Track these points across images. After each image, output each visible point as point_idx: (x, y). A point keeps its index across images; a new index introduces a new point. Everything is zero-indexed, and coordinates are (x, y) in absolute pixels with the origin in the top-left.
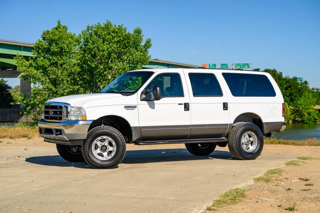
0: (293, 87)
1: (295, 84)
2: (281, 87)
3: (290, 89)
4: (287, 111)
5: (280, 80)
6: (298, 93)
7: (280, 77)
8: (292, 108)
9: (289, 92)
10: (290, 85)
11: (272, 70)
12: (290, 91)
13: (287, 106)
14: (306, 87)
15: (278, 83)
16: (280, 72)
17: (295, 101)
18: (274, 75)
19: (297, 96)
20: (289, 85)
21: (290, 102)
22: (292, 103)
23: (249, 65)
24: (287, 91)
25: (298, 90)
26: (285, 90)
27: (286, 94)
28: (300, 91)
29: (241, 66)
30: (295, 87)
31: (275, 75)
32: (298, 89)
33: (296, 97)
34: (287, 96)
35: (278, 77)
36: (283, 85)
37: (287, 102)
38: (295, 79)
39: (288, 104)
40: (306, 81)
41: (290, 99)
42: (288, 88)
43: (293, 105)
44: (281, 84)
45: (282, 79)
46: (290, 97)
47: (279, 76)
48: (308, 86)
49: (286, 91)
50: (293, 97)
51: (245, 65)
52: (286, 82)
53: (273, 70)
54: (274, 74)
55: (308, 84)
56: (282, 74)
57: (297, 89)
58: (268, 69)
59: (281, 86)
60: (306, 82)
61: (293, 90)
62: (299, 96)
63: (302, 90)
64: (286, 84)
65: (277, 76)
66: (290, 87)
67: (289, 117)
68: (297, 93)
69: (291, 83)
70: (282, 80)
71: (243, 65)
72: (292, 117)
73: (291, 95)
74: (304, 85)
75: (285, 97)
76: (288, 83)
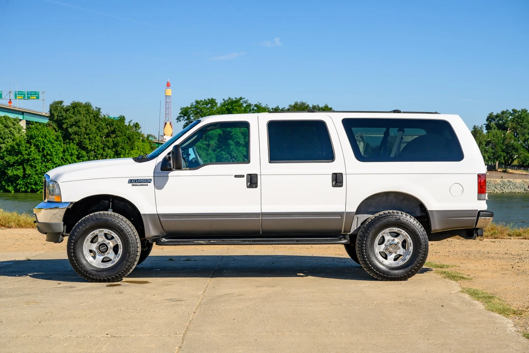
0: (119, 133)
1: (122, 128)
2: (100, 133)
3: (114, 136)
5: (97, 121)
6: (127, 143)
7: (97, 115)
9: (113, 141)
10: (114, 129)
11: (84, 103)
12: (114, 139)
14: (138, 133)
15: (95, 125)
16: (97, 108)
18: (87, 112)
19: (126, 148)
20: (112, 129)
23: (39, 95)
24: (110, 139)
25: (128, 138)
26: (105, 138)
27: (108, 144)
28: (130, 139)
29: (25, 95)
30: (121, 133)
31: (89, 112)
32: (127, 136)
34: (109, 148)
35: (94, 116)
36: (102, 129)
38: (122, 119)
40: (137, 123)
41: (114, 153)
42: (111, 135)
44: (98, 127)
45: (100, 118)
46: (114, 150)
47: (95, 114)
48: (139, 131)
49: (107, 139)
50: (119, 149)
51: (31, 94)
52: (107, 125)
53: (86, 103)
54: (88, 110)
55: (139, 128)
56: (101, 111)
57: (125, 135)
58: (77, 102)
59: (99, 130)
60: (137, 125)
61: (119, 138)
62: (128, 147)
63: (133, 138)
64: (108, 128)
65: (92, 113)
66: (113, 132)
68: (125, 143)
69: (116, 127)
70: (101, 121)
71: (28, 94)
73: (115, 145)
74: (134, 129)
75: (107, 149)
76: (111, 127)
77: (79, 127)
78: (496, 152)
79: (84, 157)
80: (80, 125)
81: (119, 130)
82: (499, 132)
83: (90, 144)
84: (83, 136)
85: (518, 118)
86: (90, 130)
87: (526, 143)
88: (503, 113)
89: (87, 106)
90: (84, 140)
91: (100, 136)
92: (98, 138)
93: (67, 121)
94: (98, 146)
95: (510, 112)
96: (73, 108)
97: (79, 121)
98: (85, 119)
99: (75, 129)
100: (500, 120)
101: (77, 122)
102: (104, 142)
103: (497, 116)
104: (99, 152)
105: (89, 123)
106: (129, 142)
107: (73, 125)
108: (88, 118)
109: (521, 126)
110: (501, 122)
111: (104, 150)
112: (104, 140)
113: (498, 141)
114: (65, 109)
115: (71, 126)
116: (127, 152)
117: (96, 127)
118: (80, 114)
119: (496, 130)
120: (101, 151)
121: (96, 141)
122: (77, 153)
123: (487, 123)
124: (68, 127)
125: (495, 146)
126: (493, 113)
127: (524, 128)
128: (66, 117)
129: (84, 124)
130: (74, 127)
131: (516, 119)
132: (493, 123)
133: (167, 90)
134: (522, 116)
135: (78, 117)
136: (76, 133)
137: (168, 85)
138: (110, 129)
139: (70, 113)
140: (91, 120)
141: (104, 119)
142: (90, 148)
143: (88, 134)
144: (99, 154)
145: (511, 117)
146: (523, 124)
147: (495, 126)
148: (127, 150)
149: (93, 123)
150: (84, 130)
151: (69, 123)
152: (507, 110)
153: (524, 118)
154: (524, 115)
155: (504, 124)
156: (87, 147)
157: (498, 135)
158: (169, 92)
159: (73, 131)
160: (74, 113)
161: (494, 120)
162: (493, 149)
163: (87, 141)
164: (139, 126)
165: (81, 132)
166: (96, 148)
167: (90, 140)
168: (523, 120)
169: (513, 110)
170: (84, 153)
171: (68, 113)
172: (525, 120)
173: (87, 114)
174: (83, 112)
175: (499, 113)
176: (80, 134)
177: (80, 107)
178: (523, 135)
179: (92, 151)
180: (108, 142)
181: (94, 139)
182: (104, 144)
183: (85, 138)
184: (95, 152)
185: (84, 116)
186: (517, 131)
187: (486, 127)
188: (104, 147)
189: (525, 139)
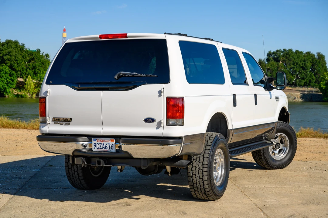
0: (37, 60)
1: (38, 57)
2: (24, 60)
3: (33, 62)
4: (31, 85)
5: (22, 52)
6: (42, 66)
8: (36, 81)
9: (33, 65)
10: (34, 57)
11: (14, 41)
12: (33, 64)
13: (31, 79)
14: (48, 60)
15: (21, 55)
16: (22, 44)
17: (38, 75)
18: (16, 46)
19: (41, 69)
20: (32, 57)
21: (33, 75)
22: (36, 76)
24: (30, 63)
25: (42, 63)
26: (27, 63)
27: (29, 67)
28: (43, 64)
30: (38, 60)
31: (17, 46)
32: (42, 62)
33: (39, 70)
34: (30, 69)
35: (21, 49)
36: (26, 57)
37: (31, 75)
38: (39, 51)
39: (31, 78)
40: (47, 54)
41: (33, 72)
42: (31, 61)
43: (36, 78)
44: (23, 56)
45: (24, 50)
48: (49, 59)
49: (29, 63)
50: (37, 70)
52: (28, 55)
53: (15, 41)
54: (16, 45)
55: (49, 57)
56: (25, 46)
57: (41, 61)
58: (9, 39)
59: (24, 58)
61: (36, 63)
62: (42, 69)
63: (45, 63)
64: (29, 57)
65: (19, 47)
66: (33, 59)
67: (32, 91)
68: (40, 66)
69: (35, 56)
70: (25, 52)
72: (36, 91)
73: (34, 68)
74: (46, 58)
75: (28, 70)
76: (31, 56)
77: (11, 56)
78: (273, 75)
79: (14, 75)
80: (11, 55)
81: (36, 58)
82: (275, 63)
83: (18, 66)
84: (13, 61)
85: (287, 55)
86: (18, 58)
87: (291, 70)
88: (277, 51)
89: (16, 43)
90: (14, 64)
91: (24, 62)
92: (23, 63)
93: (3, 52)
94: (23, 68)
95: (282, 51)
96: (7, 43)
97: (11, 52)
98: (14, 51)
99: (8, 57)
100: (275, 55)
101: (9, 53)
102: (27, 65)
103: (273, 53)
104: (23, 72)
105: (17, 53)
106: (43, 66)
107: (7, 54)
108: (16, 50)
109: (289, 59)
110: (276, 57)
111: (27, 71)
112: (27, 64)
113: (274, 68)
114: (2, 44)
115: (6, 55)
116: (41, 72)
117: (21, 56)
118: (11, 47)
119: (273, 62)
120: (25, 71)
121: (22, 65)
122: (9, 72)
123: (267, 57)
124: (4, 56)
125: (272, 72)
126: (271, 51)
127: (290, 61)
128: (2, 49)
129: (14, 54)
130: (7, 56)
131: (286, 55)
132: (271, 57)
133: (64, 33)
134: (289, 53)
135: (10, 49)
136: (9, 60)
137: (64, 30)
138: (31, 57)
139: (5, 46)
140: (18, 51)
141: (27, 51)
142: (17, 69)
143: (16, 60)
144: (24, 73)
145: (282, 54)
146: (290, 58)
147: (272, 59)
148: (42, 71)
149: (20, 53)
150: (14, 58)
151: (4, 53)
152: (280, 50)
153: (290, 54)
154: (290, 52)
155: (278, 58)
156: (16, 69)
157: (274, 65)
158: (65, 35)
159: (7, 58)
160: (7, 47)
161: (272, 55)
162: (271, 73)
163: (16, 65)
164: (48, 56)
165: (12, 59)
166: (22, 69)
167: (17, 64)
168: (289, 56)
169: (284, 49)
170: (14, 72)
171: (3, 46)
172: (291, 56)
173: (15, 47)
174: (13, 46)
175: (275, 51)
176: (11, 60)
177: (12, 43)
178: (290, 65)
179: (19, 71)
180: (29, 66)
181: (20, 63)
182: (27, 67)
183: (14, 63)
184: (21, 72)
185: (14, 49)
186: (286, 62)
187: (266, 59)
188: (26, 69)
189: (291, 67)
